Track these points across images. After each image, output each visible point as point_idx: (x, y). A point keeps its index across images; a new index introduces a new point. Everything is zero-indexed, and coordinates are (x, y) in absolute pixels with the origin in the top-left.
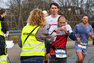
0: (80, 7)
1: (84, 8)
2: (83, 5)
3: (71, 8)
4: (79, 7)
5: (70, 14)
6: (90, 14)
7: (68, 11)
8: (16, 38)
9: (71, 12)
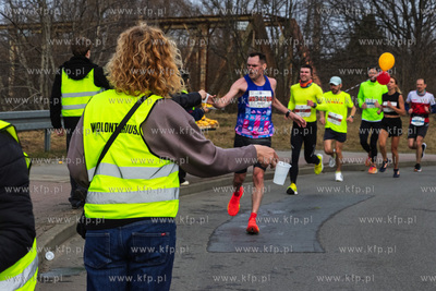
0: (283, 15)
1: (301, 18)
2: (295, 8)
3: (249, 21)
4: (279, 17)
5: (243, 44)
6: (326, 42)
7: (236, 31)
8: (29, 142)
9: (248, 34)
